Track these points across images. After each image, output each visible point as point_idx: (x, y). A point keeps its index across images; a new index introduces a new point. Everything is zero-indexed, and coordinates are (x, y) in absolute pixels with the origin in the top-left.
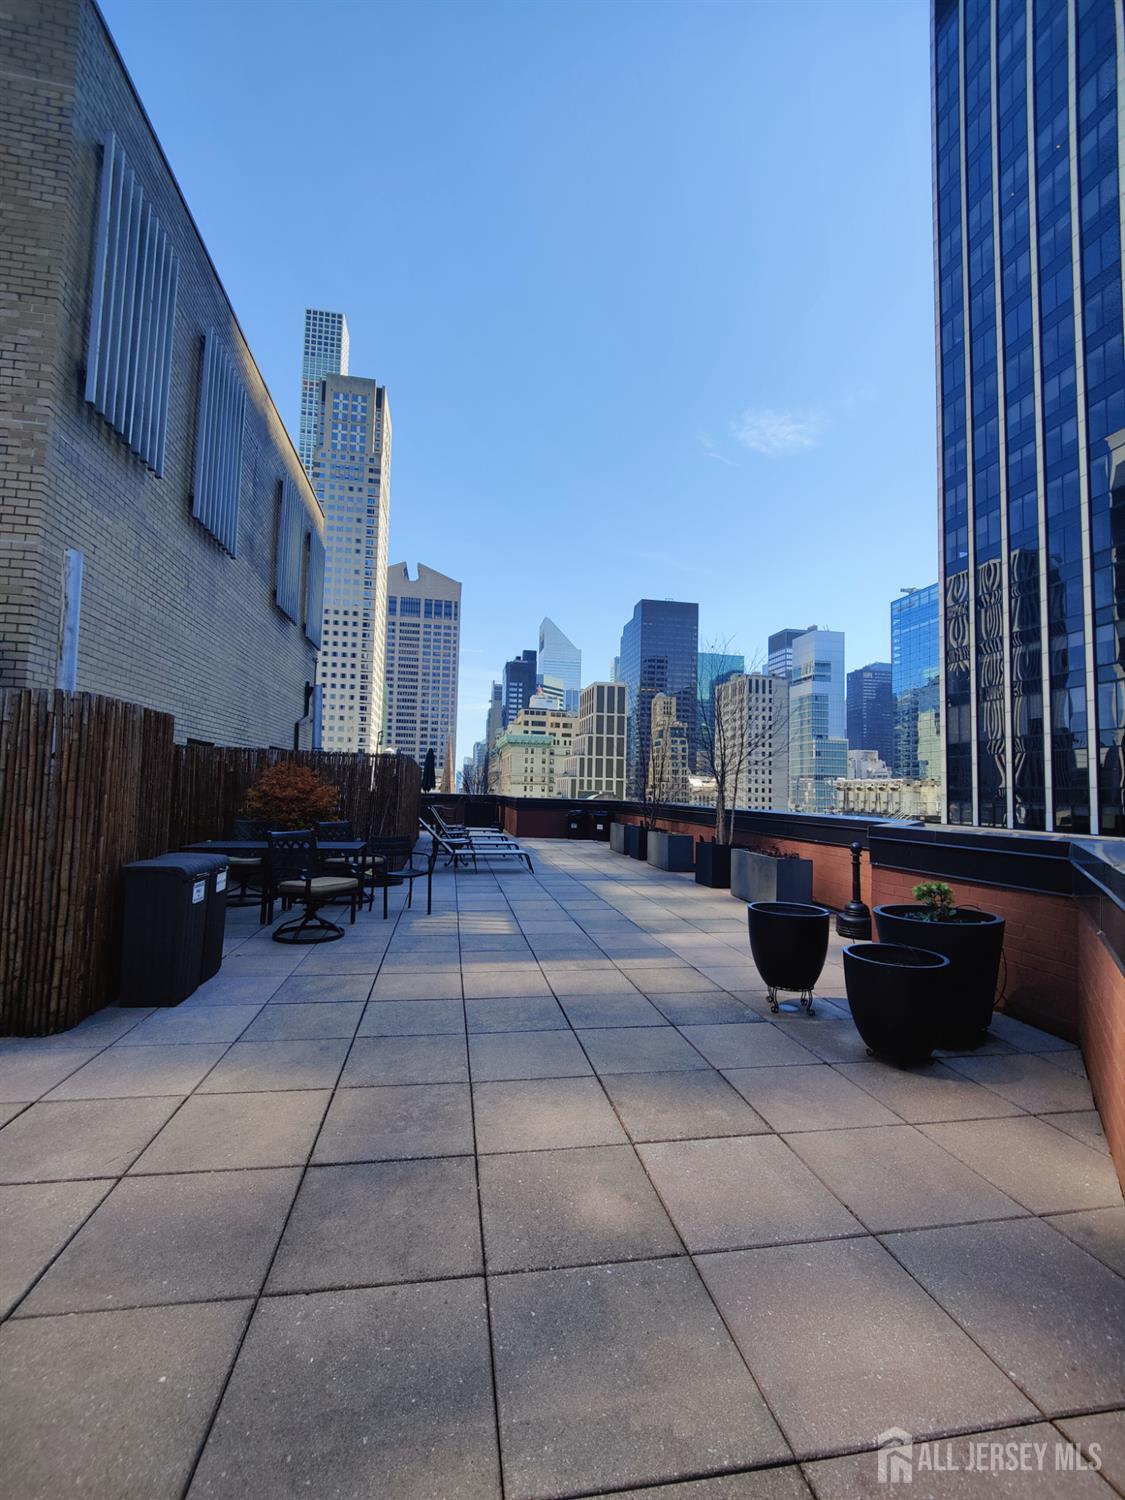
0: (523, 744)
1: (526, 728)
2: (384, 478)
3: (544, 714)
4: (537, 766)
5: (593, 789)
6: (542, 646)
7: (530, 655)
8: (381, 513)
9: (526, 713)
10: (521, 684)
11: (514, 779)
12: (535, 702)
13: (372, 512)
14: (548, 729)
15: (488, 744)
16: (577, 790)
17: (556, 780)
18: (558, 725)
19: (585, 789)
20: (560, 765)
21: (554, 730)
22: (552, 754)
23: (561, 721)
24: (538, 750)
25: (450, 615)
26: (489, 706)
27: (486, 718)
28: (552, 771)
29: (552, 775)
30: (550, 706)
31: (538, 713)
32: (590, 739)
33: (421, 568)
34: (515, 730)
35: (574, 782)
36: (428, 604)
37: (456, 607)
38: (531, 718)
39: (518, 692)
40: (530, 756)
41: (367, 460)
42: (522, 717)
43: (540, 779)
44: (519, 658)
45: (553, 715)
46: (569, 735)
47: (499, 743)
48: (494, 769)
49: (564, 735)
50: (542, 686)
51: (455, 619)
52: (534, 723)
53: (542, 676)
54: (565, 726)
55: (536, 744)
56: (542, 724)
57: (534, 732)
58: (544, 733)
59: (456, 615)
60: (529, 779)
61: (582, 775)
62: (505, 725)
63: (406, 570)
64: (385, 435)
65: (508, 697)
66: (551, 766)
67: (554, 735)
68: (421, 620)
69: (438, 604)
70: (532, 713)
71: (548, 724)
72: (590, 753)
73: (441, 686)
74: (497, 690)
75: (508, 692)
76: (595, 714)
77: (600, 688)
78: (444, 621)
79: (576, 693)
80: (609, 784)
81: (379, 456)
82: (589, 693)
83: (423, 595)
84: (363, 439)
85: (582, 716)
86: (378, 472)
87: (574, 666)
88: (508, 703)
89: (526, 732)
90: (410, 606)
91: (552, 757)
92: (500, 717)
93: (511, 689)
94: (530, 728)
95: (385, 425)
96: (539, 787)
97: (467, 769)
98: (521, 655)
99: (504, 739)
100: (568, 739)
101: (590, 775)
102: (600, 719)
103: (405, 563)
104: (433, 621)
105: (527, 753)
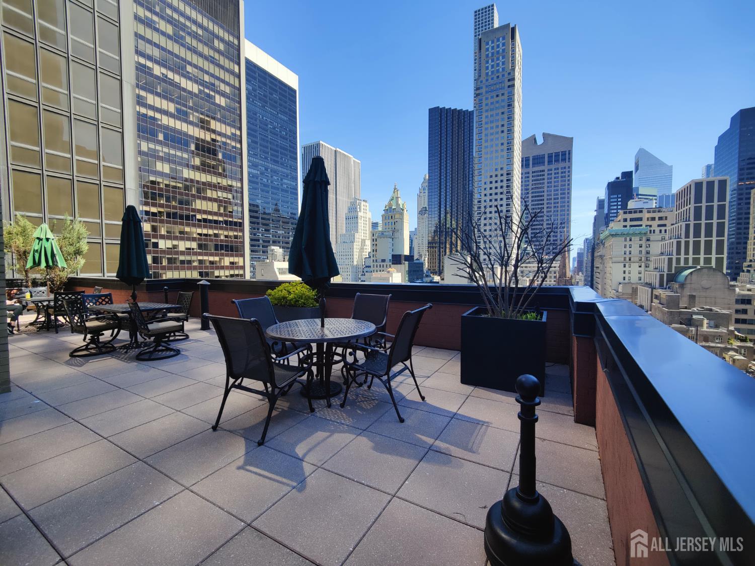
0: (622, 234)
1: (625, 224)
2: (518, 82)
3: (641, 212)
4: (635, 250)
5: (690, 264)
6: (637, 168)
7: (628, 175)
8: (516, 104)
9: (625, 213)
10: (620, 196)
11: (614, 259)
12: (631, 205)
13: (510, 105)
14: (644, 223)
15: (594, 238)
16: (674, 265)
17: (652, 258)
18: (653, 219)
19: (682, 264)
20: (656, 248)
21: (650, 223)
22: (648, 240)
23: (657, 215)
24: (636, 239)
25: (565, 159)
26: (595, 213)
27: (593, 221)
28: (648, 253)
29: (648, 255)
30: (646, 206)
31: (635, 212)
32: (688, 226)
33: (545, 136)
34: (615, 226)
35: (670, 260)
36: (550, 156)
37: (569, 154)
38: (629, 216)
39: (617, 201)
40: (628, 243)
41: (507, 75)
42: (621, 216)
43: (637, 259)
44: (618, 178)
45: (649, 212)
46: (665, 225)
47: (602, 236)
48: (599, 254)
49: (659, 226)
50: (638, 195)
51: (569, 162)
52: (632, 220)
53: (637, 188)
54: (660, 218)
55: (634, 234)
56: (640, 219)
57: (631, 226)
58: (641, 225)
59: (569, 159)
60: (628, 259)
61: (678, 253)
62: (607, 225)
63: (535, 139)
64: (517, 56)
65: (609, 206)
66: (648, 249)
67: (651, 226)
68: (546, 167)
69: (557, 155)
70: (630, 212)
71: (645, 219)
72: (687, 236)
73: (559, 205)
74: (601, 204)
75: (609, 202)
76: (692, 206)
77: (698, 185)
78: (561, 165)
79: (668, 197)
80: (708, 261)
81: (514, 69)
82: (685, 191)
83: (546, 152)
85: (678, 208)
86: (513, 80)
87: (666, 172)
88: (609, 209)
89: (625, 226)
90: (538, 160)
91: (648, 243)
92: (603, 219)
93: (611, 200)
94: (628, 223)
95: (517, 50)
96: (637, 265)
97: (580, 255)
98: (619, 175)
99: (607, 233)
100: (663, 229)
101: (687, 253)
102: (698, 211)
103: (535, 135)
104: (553, 167)
105: (626, 240)
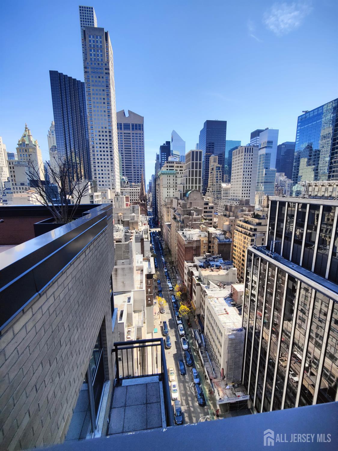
0: (166, 174)
1: (167, 168)
2: (111, 72)
3: (173, 163)
4: (172, 181)
5: (190, 189)
6: (172, 141)
7: (168, 143)
8: (111, 87)
9: (167, 163)
10: (165, 154)
11: (164, 186)
12: (170, 159)
13: (108, 86)
14: (175, 168)
15: (156, 175)
16: (185, 189)
17: (178, 186)
18: (178, 167)
19: (188, 189)
20: (179, 181)
21: (177, 169)
22: (176, 177)
23: (179, 165)
24: (172, 176)
25: (140, 129)
26: (155, 162)
27: (155, 166)
28: (176, 183)
29: (176, 184)
30: (175, 160)
31: (171, 163)
32: (189, 171)
33: (130, 112)
34: (164, 169)
35: (184, 186)
36: (133, 125)
37: (142, 126)
38: (169, 165)
39: (165, 156)
40: (169, 178)
41: (104, 65)
42: (166, 165)
43: (172, 186)
44: (164, 144)
45: (176, 163)
46: (182, 170)
47: (159, 174)
48: (158, 183)
49: (180, 170)
50: (172, 154)
51: (142, 131)
52: (170, 167)
53: (172, 151)
54: (181, 167)
55: (171, 174)
56: (173, 167)
57: (170, 170)
58: (173, 170)
59: (142, 129)
60: (169, 186)
61: (187, 184)
62: (161, 168)
63: (124, 113)
64: (110, 54)
65: (161, 159)
66: (176, 181)
67: (177, 170)
68: (131, 131)
69: (136, 125)
70: (169, 163)
71: (175, 167)
72: (189, 176)
73: (139, 155)
74: (158, 156)
75: (161, 156)
76: (191, 162)
77: (193, 152)
78: (138, 132)
79: (184, 156)
80: (196, 187)
81: (108, 62)
82: (189, 154)
83: (130, 122)
84: (102, 55)
85: (187, 162)
86: (109, 69)
87: (183, 145)
88: (161, 160)
89: (167, 170)
90: (127, 126)
91: (176, 178)
92: (159, 166)
93: (162, 155)
94: (169, 168)
95: (110, 49)
96: (172, 189)
97: (150, 183)
98: (165, 143)
99: (160, 172)
100: (181, 172)
101: (189, 184)
102: (193, 164)
103: (124, 110)
104: (135, 132)
105: (168, 177)
